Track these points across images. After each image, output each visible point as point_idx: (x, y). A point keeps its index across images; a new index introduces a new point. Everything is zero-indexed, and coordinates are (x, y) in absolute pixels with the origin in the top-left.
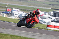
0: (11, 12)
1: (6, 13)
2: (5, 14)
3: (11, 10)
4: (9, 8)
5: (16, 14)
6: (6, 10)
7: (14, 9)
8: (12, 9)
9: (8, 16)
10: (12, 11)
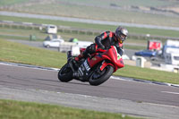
0: (161, 52)
1: (148, 55)
2: (143, 60)
3: (161, 46)
4: (155, 39)
5: (176, 58)
6: (146, 46)
7: (170, 43)
8: (164, 41)
9: (154, 65)
10: (163, 50)
